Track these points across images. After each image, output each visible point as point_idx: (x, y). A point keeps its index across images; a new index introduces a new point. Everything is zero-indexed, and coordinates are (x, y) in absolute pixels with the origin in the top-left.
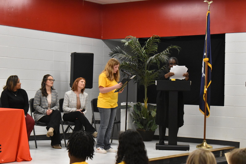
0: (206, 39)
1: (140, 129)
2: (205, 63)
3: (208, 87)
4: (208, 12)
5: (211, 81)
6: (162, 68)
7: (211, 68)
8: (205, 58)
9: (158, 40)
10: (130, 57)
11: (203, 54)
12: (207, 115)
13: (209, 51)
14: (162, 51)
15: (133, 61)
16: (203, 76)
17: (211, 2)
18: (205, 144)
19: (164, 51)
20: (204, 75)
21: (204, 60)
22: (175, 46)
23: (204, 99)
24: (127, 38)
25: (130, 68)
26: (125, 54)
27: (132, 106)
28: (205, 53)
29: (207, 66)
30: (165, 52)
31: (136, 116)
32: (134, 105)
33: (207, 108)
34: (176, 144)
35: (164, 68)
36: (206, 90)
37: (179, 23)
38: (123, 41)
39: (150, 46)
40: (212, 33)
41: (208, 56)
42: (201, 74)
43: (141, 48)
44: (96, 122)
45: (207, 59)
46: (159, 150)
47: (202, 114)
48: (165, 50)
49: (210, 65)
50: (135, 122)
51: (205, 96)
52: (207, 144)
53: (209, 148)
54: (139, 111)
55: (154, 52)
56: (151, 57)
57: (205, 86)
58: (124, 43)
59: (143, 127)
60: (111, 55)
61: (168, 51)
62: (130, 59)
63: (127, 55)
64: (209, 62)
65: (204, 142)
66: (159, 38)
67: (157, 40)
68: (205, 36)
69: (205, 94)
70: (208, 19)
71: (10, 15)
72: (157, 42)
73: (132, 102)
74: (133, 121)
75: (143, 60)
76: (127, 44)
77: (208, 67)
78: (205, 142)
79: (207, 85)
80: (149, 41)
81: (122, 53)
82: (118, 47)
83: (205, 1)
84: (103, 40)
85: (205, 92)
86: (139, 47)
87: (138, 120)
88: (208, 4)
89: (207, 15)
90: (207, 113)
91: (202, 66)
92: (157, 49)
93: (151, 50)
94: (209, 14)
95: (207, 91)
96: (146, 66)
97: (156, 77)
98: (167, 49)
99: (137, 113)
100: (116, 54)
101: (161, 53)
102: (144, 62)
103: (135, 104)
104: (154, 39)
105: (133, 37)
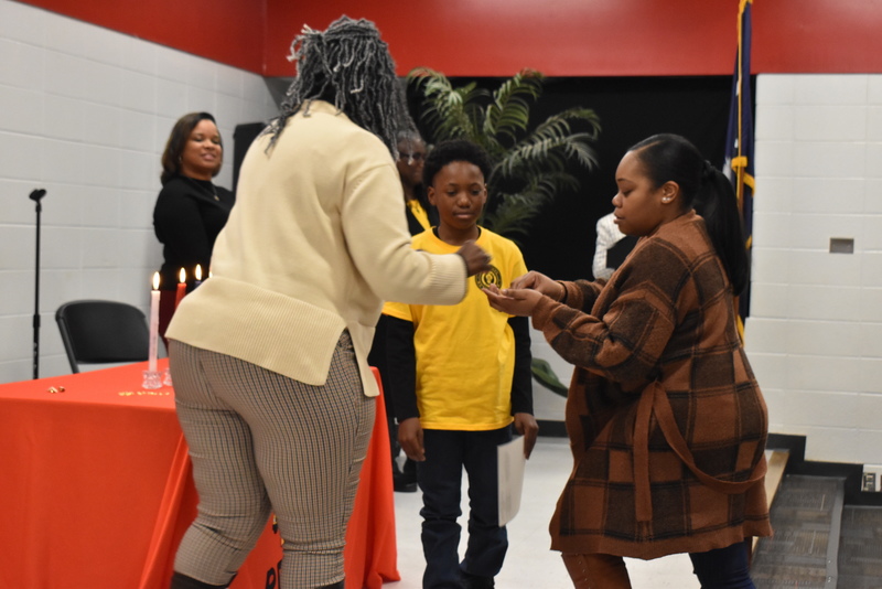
0: (739, 91)
2: (734, 174)
8: (736, 156)
9: (532, 87)
11: (733, 142)
13: (748, 132)
21: (729, 161)
22: (587, 111)
28: (736, 141)
29: (743, 184)
49: (751, 182)
55: (509, 128)
61: (567, 127)
64: (748, 169)
70: (747, 22)
72: (528, 97)
77: (746, 188)
84: (267, 77)
92: (525, 119)
93: (503, 123)
94: (748, 4)
97: (525, 220)
98: (559, 118)
104: (521, 81)
105: (434, 73)
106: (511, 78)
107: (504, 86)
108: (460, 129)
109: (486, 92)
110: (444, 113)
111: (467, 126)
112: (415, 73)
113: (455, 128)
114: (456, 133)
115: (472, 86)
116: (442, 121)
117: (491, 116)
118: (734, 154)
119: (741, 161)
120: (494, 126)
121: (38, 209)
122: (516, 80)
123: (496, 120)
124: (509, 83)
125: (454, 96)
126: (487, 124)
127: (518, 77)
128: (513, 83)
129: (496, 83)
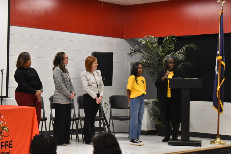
1: (158, 124)
2: (218, 61)
3: (221, 84)
4: (221, 12)
5: (224, 79)
6: (179, 66)
7: (225, 66)
8: (218, 56)
10: (148, 55)
11: (217, 52)
12: (221, 112)
13: (222, 49)
14: (179, 50)
15: (151, 59)
16: (216, 74)
17: (224, 2)
18: (218, 140)
19: (180, 50)
20: (217, 72)
21: (217, 58)
22: (191, 45)
23: (217, 96)
24: (145, 38)
25: (148, 66)
26: (143, 53)
27: (151, 103)
28: (218, 52)
29: (220, 64)
30: (182, 51)
31: (155, 112)
32: (153, 102)
33: (220, 105)
34: (188, 140)
35: (180, 66)
36: (219, 87)
37: (196, 22)
38: (140, 40)
39: (167, 45)
40: (225, 32)
41: (221, 55)
42: (215, 72)
43: (159, 47)
44: (113, 118)
45: (220, 57)
46: (172, 145)
47: (215, 111)
48: (182, 49)
49: (223, 63)
50: (153, 118)
51: (218, 94)
52: (220, 140)
53: (222, 144)
54: (157, 108)
55: (171, 50)
56: (167, 56)
57: (218, 84)
58: (141, 42)
59: (161, 123)
60: (130, 54)
61: (185, 50)
62: (148, 57)
63: (145, 53)
64: (222, 60)
65: (217, 138)
66: (176, 37)
67: (174, 39)
68: (218, 34)
69: (218, 91)
70: (222, 18)
71: (33, 17)
72: (174, 41)
73: (151, 99)
74: (151, 117)
75: (161, 59)
76: (143, 43)
77: (222, 65)
78: (219, 138)
79: (221, 83)
80: (166, 40)
81: (140, 51)
82: (136, 46)
83: (218, 1)
84: (126, 39)
85: (218, 90)
86: (157, 45)
87: (156, 116)
88: (222, 4)
89: (220, 15)
90: (220, 110)
91: (215, 64)
92: (174, 47)
93: (169, 49)
94: (222, 13)
95: (221, 89)
96: (164, 64)
98: (184, 48)
99: (156, 109)
100: (135, 53)
101: (178, 52)
102: (161, 60)
103: (154, 100)
105: (151, 36)
106: (167, 37)
120: (166, 50)
121: (2, 74)
123: (166, 48)
129: (163, 38)
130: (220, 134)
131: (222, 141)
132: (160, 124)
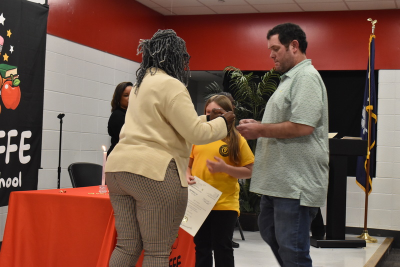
0: (369, 77)
1: (246, 212)
2: (367, 113)
3: (371, 149)
5: (375, 140)
7: (376, 120)
11: (367, 99)
12: (369, 192)
13: (373, 95)
16: (364, 133)
17: (375, 22)
18: (366, 236)
20: (365, 130)
21: (365, 107)
23: (366, 168)
29: (370, 117)
33: (369, 182)
36: (369, 153)
42: (361, 129)
47: (361, 191)
49: (375, 116)
51: (367, 165)
52: (369, 236)
57: (368, 147)
59: (252, 208)
64: (373, 111)
65: (365, 232)
68: (365, 72)
69: (368, 159)
70: (373, 46)
71: (70, 21)
78: (366, 232)
83: (368, 20)
85: (368, 157)
88: (372, 24)
89: (370, 41)
90: (368, 189)
91: (362, 117)
95: (370, 156)
104: (273, 73)
105: (235, 69)
106: (269, 71)
107: (266, 74)
108: (246, 93)
109: (257, 77)
110: (239, 86)
111: (249, 92)
112: (227, 69)
113: (245, 93)
114: (245, 95)
115: (251, 74)
116: (239, 89)
117: (260, 87)
118: (367, 104)
119: (370, 107)
120: (261, 92)
121: (61, 122)
122: (271, 71)
123: (262, 89)
124: (268, 73)
125: (243, 78)
126: (259, 91)
127: (272, 70)
128: (270, 73)
129: (263, 73)
130: (367, 227)
131: (373, 238)
132: (250, 212)
